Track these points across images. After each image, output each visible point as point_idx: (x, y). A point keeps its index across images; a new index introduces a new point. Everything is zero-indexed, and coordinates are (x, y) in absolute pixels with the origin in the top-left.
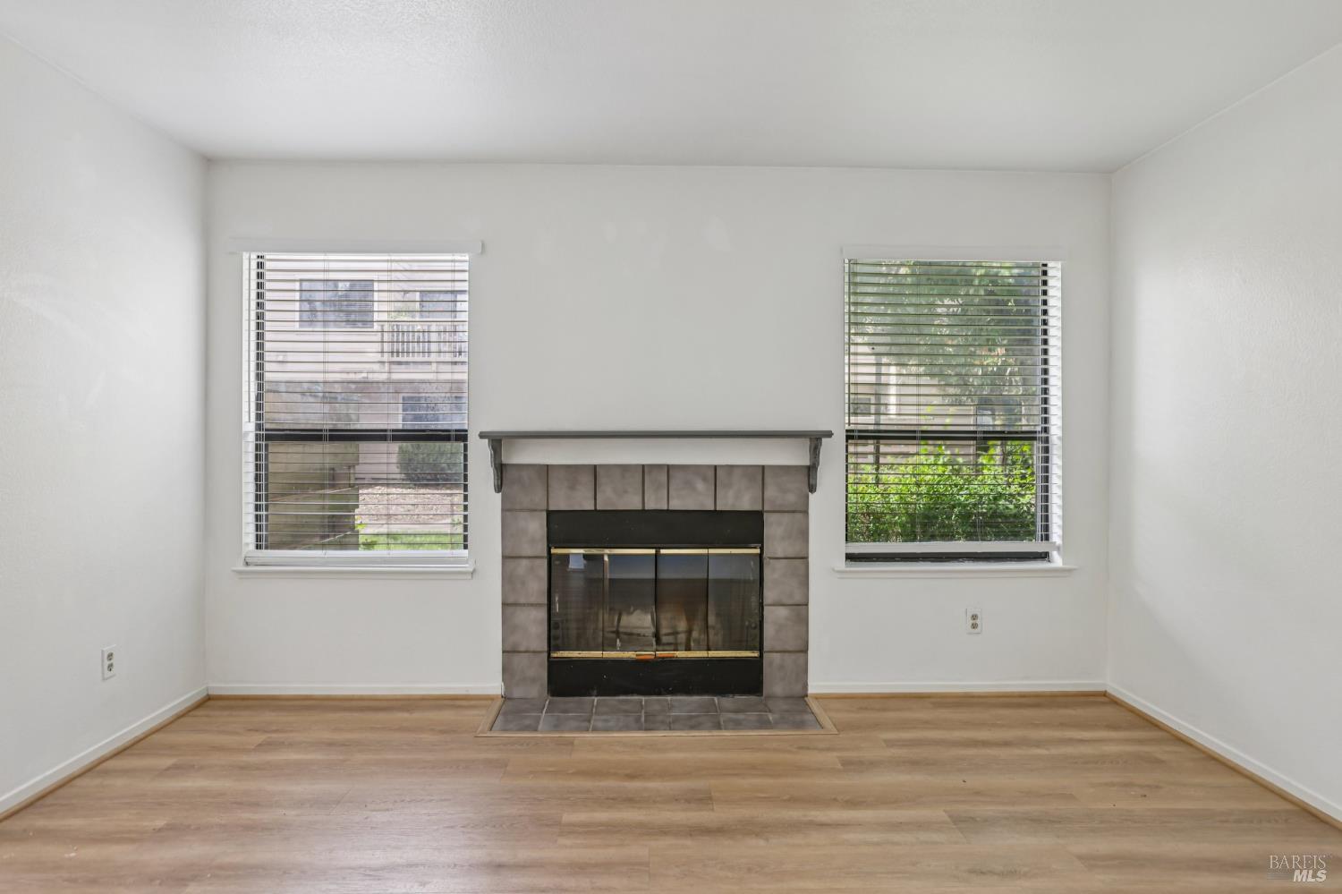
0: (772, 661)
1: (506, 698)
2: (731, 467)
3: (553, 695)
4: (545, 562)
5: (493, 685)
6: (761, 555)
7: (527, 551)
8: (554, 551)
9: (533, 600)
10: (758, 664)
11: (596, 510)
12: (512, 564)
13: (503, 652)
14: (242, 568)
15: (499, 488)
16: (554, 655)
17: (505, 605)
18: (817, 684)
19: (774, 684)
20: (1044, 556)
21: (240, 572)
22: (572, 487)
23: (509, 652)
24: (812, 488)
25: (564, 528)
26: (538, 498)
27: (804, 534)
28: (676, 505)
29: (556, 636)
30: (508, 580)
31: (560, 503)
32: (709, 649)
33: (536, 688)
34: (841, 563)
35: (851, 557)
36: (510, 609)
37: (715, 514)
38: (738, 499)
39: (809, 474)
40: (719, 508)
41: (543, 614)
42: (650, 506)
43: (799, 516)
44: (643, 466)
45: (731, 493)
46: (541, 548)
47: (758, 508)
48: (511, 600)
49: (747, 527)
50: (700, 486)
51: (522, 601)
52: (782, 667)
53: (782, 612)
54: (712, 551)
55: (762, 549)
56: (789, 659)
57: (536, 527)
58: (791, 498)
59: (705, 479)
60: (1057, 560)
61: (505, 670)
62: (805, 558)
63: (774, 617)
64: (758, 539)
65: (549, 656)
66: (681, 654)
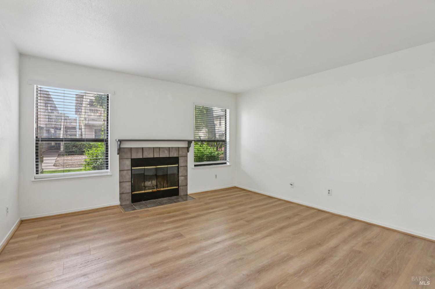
0: (181, 188)
1: (121, 205)
2: (172, 148)
3: (132, 203)
4: (130, 171)
5: (118, 203)
6: (178, 166)
7: (126, 168)
8: (132, 168)
9: (127, 180)
10: (178, 189)
11: (143, 158)
12: (122, 172)
13: (120, 194)
14: (34, 180)
15: (118, 154)
16: (133, 193)
17: (120, 182)
18: (189, 192)
19: (181, 193)
20: (225, 163)
21: (33, 181)
22: (137, 153)
23: (121, 194)
24: (188, 152)
25: (135, 162)
26: (129, 156)
27: (187, 161)
28: (161, 156)
29: (133, 189)
30: (121, 176)
31: (134, 156)
32: (168, 187)
33: (129, 202)
34: (193, 167)
35: (195, 166)
36: (122, 183)
37: (169, 158)
38: (174, 154)
39: (188, 149)
40: (170, 156)
41: (130, 183)
42: (155, 156)
43: (186, 157)
44: (154, 148)
45: (172, 153)
46: (130, 168)
47: (178, 156)
48: (122, 181)
49: (175, 160)
50: (166, 152)
51: (125, 181)
52: (182, 189)
53: (183, 178)
54: (168, 166)
55: (179, 165)
56: (184, 187)
57: (128, 163)
58: (184, 154)
59: (167, 150)
60: (228, 164)
61: (120, 198)
62: (187, 166)
63: (181, 179)
64: (178, 163)
65: (132, 194)
66: (162, 189)
